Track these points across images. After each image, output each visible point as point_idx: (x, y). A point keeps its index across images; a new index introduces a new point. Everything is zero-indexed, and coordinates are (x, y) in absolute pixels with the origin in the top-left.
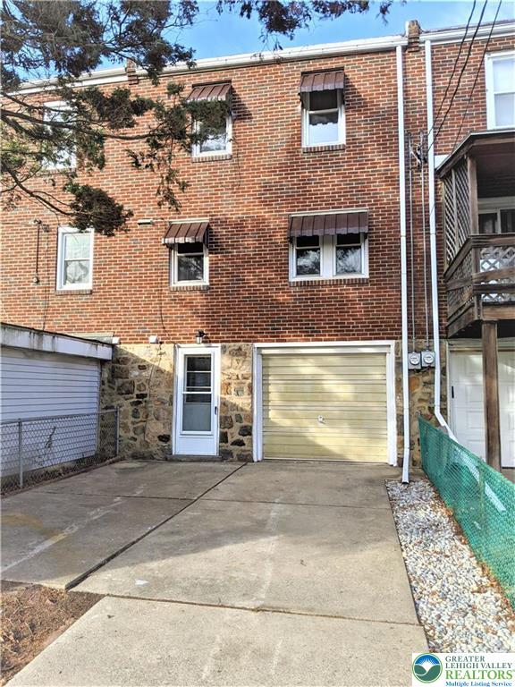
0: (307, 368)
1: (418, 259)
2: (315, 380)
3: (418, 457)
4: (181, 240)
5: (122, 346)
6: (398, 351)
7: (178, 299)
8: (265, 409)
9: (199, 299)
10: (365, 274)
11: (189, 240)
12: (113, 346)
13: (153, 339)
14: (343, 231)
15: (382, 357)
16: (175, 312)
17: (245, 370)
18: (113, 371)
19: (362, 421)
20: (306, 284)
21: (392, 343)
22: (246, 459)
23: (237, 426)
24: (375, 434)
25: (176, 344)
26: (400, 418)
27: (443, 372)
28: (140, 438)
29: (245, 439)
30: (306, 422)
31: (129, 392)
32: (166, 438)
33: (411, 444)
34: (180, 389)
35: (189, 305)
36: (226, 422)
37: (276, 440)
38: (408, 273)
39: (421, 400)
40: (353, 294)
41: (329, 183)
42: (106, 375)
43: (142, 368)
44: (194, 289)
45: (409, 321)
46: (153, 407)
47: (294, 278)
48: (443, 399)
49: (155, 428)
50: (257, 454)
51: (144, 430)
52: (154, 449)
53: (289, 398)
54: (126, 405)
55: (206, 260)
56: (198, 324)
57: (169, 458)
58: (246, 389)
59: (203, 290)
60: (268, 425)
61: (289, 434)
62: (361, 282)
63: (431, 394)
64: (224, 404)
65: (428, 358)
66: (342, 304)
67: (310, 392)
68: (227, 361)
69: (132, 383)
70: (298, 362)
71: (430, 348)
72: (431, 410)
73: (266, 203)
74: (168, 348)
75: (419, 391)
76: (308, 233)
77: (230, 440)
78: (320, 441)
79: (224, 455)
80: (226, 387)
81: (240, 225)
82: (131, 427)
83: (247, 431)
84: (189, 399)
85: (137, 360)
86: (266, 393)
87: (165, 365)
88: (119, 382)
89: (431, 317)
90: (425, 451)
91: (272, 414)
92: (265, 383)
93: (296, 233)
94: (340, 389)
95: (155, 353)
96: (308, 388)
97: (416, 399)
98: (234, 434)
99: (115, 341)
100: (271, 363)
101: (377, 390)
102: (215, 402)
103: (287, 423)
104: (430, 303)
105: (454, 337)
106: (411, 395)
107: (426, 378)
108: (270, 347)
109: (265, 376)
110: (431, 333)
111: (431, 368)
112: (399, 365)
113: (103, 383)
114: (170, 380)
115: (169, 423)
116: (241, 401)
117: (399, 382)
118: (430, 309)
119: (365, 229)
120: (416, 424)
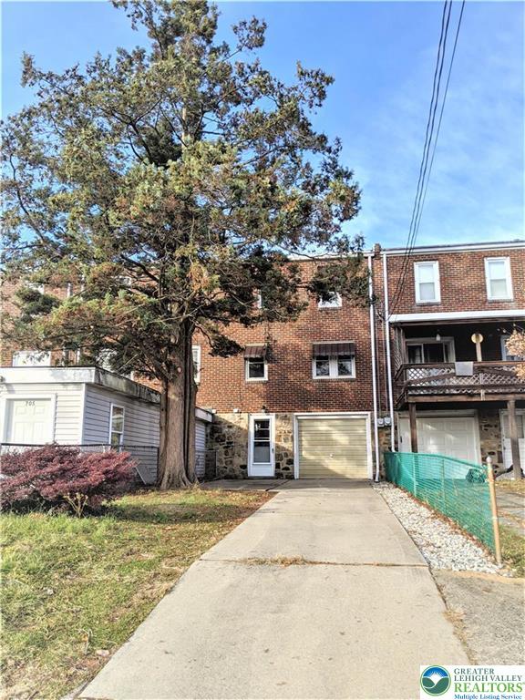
0: (323, 427)
1: (381, 369)
2: (327, 434)
3: (383, 474)
4: (253, 356)
5: (217, 415)
6: (372, 415)
7: (249, 387)
8: (300, 450)
9: (262, 388)
10: (354, 376)
11: (258, 356)
12: (213, 415)
13: (236, 410)
14: (342, 354)
15: (363, 421)
16: (249, 395)
17: (289, 428)
18: (212, 429)
19: (354, 456)
20: (322, 381)
21: (369, 413)
22: (291, 477)
23: (285, 459)
24: (361, 463)
25: (249, 413)
26: (374, 453)
27: (396, 428)
28: (229, 467)
29: (290, 466)
30: (323, 457)
31: (222, 441)
32: (244, 467)
33: (380, 467)
34: (252, 439)
35: (256, 391)
36: (278, 457)
37: (307, 467)
38: (376, 376)
39: (384, 443)
40: (347, 387)
41: (333, 327)
42: (209, 431)
43: (230, 427)
44: (260, 382)
45: (377, 401)
46: (236, 450)
47: (315, 377)
48: (396, 443)
49: (238, 461)
50: (297, 476)
51: (231, 462)
52: (237, 473)
53: (313, 444)
54: (220, 448)
55: (266, 367)
56: (261, 402)
57: (246, 477)
58: (290, 438)
59: (265, 383)
60: (302, 459)
61: (314, 464)
62: (352, 380)
63: (390, 440)
64: (277, 447)
65: (387, 421)
66: (342, 392)
67: (325, 441)
68: (279, 423)
69: (224, 435)
70: (319, 423)
71: (389, 416)
72: (390, 448)
73: (299, 337)
74: (245, 416)
75: (383, 439)
76: (323, 354)
77: (281, 467)
78: (331, 467)
79: (278, 476)
80: (278, 438)
81: (285, 348)
82: (224, 461)
83: (291, 462)
84: (257, 445)
85: (227, 422)
86: (300, 441)
87: (243, 425)
88: (216, 435)
89: (389, 400)
90: (387, 471)
91: (303, 453)
92: (300, 436)
93: (317, 354)
94: (341, 439)
95: (237, 419)
96: (324, 438)
97: (382, 443)
98: (283, 464)
99: (214, 411)
100: (302, 424)
101: (362, 439)
102: (272, 446)
103: (312, 458)
104: (388, 392)
105: (399, 410)
106: (379, 441)
107: (387, 432)
108: (302, 415)
109: (300, 431)
110: (389, 408)
111: (389, 426)
112: (373, 425)
113: (207, 436)
114: (246, 433)
115: (246, 458)
116: (287, 445)
117: (373, 434)
118: (388, 395)
119: (353, 353)
120: (382, 456)
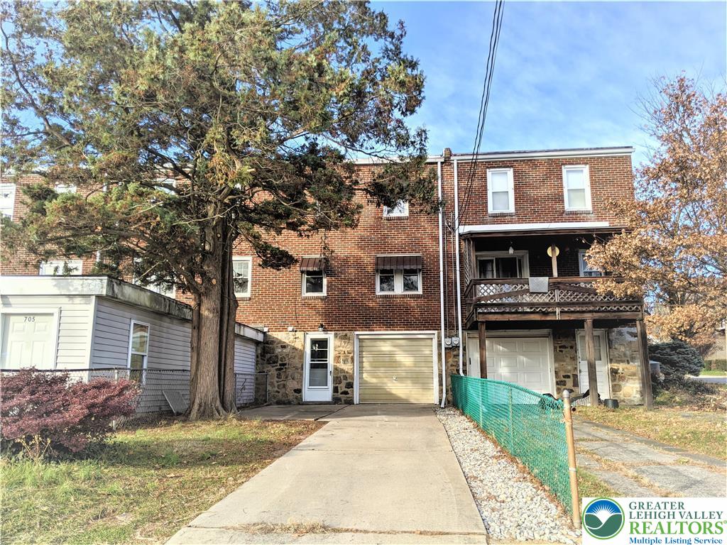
0: (386, 347)
1: (450, 284)
2: (391, 354)
3: (450, 399)
4: (310, 269)
5: (270, 333)
6: (439, 337)
7: (306, 304)
8: (361, 373)
9: (320, 304)
10: (420, 292)
11: (316, 269)
12: (264, 333)
13: (290, 328)
14: (408, 267)
15: (429, 341)
16: (306, 311)
17: (349, 348)
18: (264, 349)
19: (419, 379)
20: (386, 297)
21: (436, 332)
22: (350, 402)
23: (344, 382)
24: (426, 386)
25: (305, 331)
26: (440, 376)
27: (464, 349)
28: (282, 391)
29: (349, 390)
30: (385, 380)
31: (274, 362)
32: (299, 391)
33: (447, 391)
34: (308, 360)
35: (314, 308)
36: (337, 380)
37: (367, 391)
38: (444, 292)
39: (452, 365)
40: (413, 303)
41: (399, 238)
42: (259, 352)
43: (284, 347)
44: (317, 298)
45: (445, 320)
46: (290, 372)
47: (379, 293)
48: (464, 364)
49: (292, 385)
50: (356, 400)
51: (284, 386)
52: (291, 398)
53: (375, 365)
54: (273, 371)
55: (325, 281)
56: (319, 320)
57: (300, 403)
58: (350, 360)
59: (322, 299)
60: (362, 382)
61: (376, 388)
62: (418, 297)
63: (458, 362)
64: (336, 369)
65: (455, 341)
66: (407, 309)
67: (389, 363)
68: (338, 343)
69: (277, 356)
70: (379, 343)
71: (457, 336)
72: (458, 371)
73: (361, 248)
74: (300, 334)
75: (450, 360)
76: (388, 267)
77: (340, 391)
78: (394, 392)
79: (336, 400)
80: (337, 358)
81: (346, 260)
82: (276, 384)
83: (350, 385)
84: (313, 366)
85: (280, 342)
86: (361, 362)
87: (298, 345)
88: (268, 356)
89: (457, 318)
90: (454, 395)
91: (365, 375)
92: (361, 357)
93: (381, 267)
94: (405, 359)
95: (292, 338)
96: (387, 359)
97: (449, 364)
98: (342, 387)
99: (266, 330)
100: (364, 344)
101: (427, 359)
102: (330, 368)
103: (374, 380)
104: (457, 309)
105: (469, 329)
106: (446, 362)
107: (455, 353)
108: (363, 334)
109: (361, 352)
110: (457, 326)
111: (457, 347)
112: (440, 345)
113: (257, 357)
114: (301, 354)
115: (301, 381)
116: (346, 367)
117: (440, 355)
118: (457, 313)
119: (420, 267)
120: (449, 379)
